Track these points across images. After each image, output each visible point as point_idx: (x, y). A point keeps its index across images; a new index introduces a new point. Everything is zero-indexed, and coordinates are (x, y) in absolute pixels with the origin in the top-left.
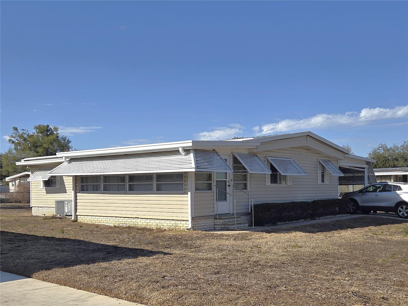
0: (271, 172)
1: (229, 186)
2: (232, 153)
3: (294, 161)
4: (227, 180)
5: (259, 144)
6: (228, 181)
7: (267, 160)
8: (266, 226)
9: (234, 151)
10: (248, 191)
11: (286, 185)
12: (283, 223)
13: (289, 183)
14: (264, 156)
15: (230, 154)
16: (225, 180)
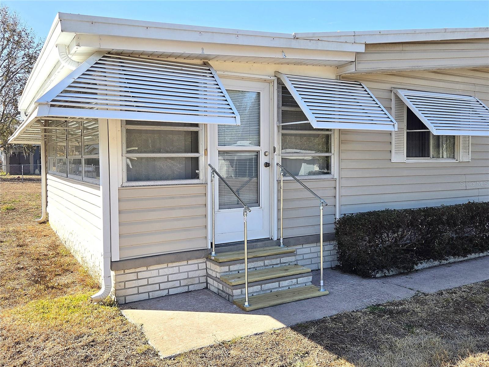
0: (396, 125)
1: (267, 165)
2: (275, 76)
3: (478, 102)
4: (263, 148)
5: (362, 49)
6: (266, 152)
7: (398, 98)
8: (378, 275)
9: (285, 69)
10: (335, 177)
11: (454, 161)
12: (437, 263)
13: (463, 156)
14: (388, 86)
15: (269, 78)
16: (256, 148)
